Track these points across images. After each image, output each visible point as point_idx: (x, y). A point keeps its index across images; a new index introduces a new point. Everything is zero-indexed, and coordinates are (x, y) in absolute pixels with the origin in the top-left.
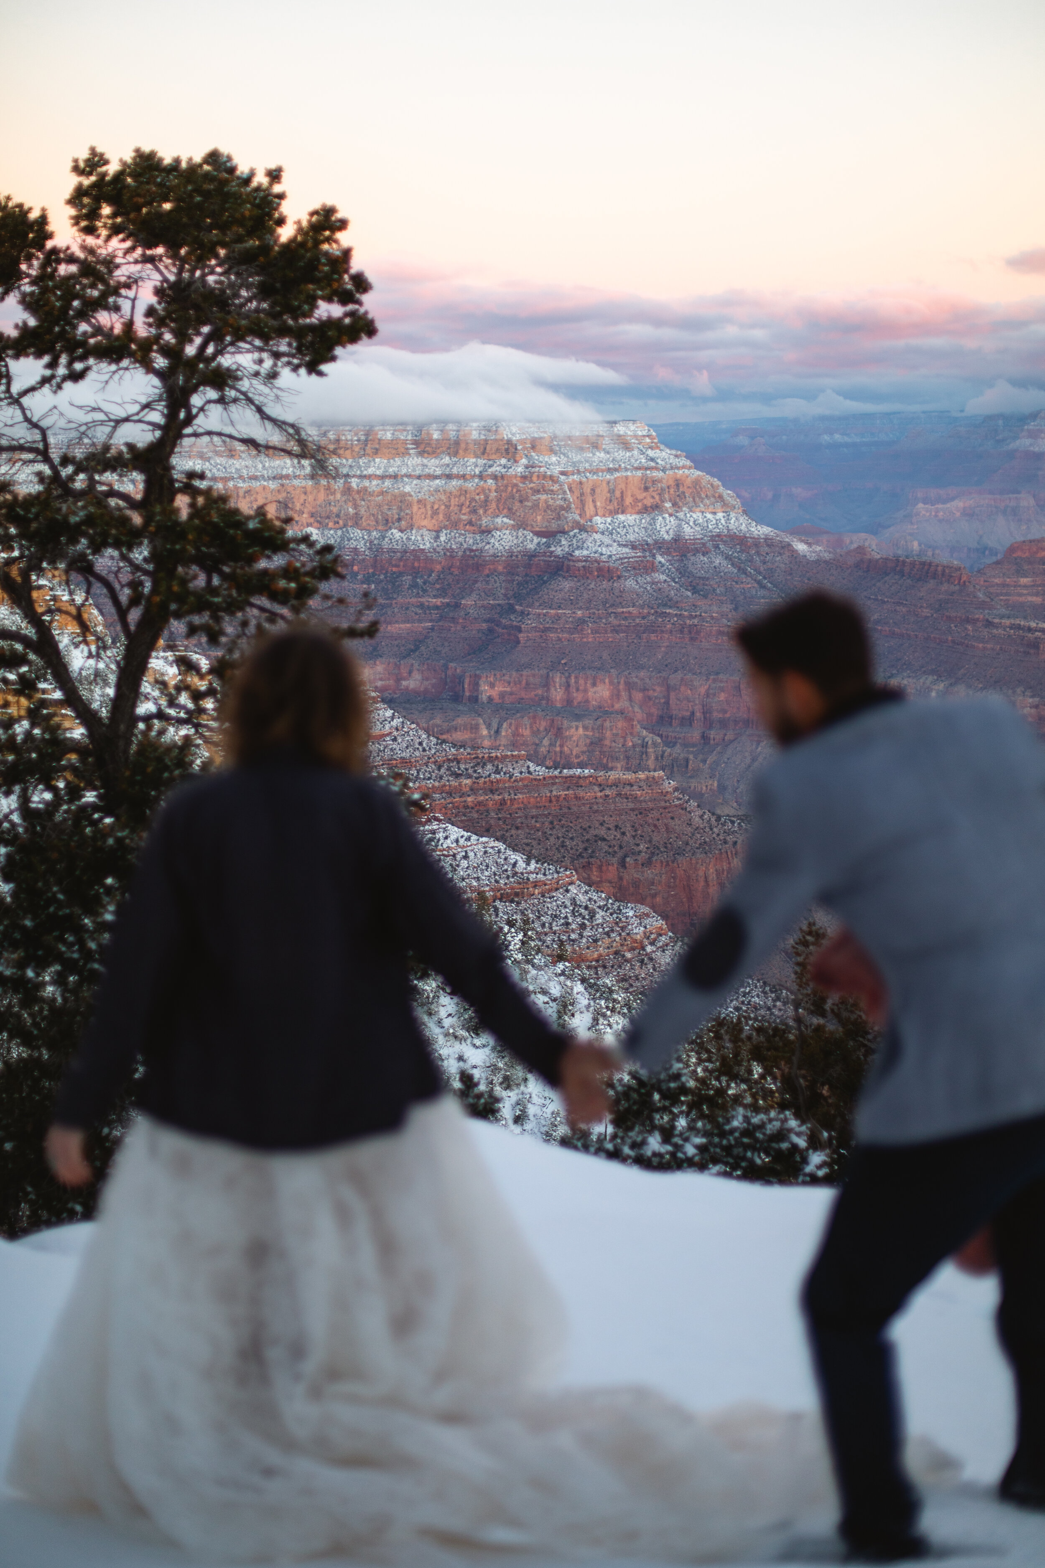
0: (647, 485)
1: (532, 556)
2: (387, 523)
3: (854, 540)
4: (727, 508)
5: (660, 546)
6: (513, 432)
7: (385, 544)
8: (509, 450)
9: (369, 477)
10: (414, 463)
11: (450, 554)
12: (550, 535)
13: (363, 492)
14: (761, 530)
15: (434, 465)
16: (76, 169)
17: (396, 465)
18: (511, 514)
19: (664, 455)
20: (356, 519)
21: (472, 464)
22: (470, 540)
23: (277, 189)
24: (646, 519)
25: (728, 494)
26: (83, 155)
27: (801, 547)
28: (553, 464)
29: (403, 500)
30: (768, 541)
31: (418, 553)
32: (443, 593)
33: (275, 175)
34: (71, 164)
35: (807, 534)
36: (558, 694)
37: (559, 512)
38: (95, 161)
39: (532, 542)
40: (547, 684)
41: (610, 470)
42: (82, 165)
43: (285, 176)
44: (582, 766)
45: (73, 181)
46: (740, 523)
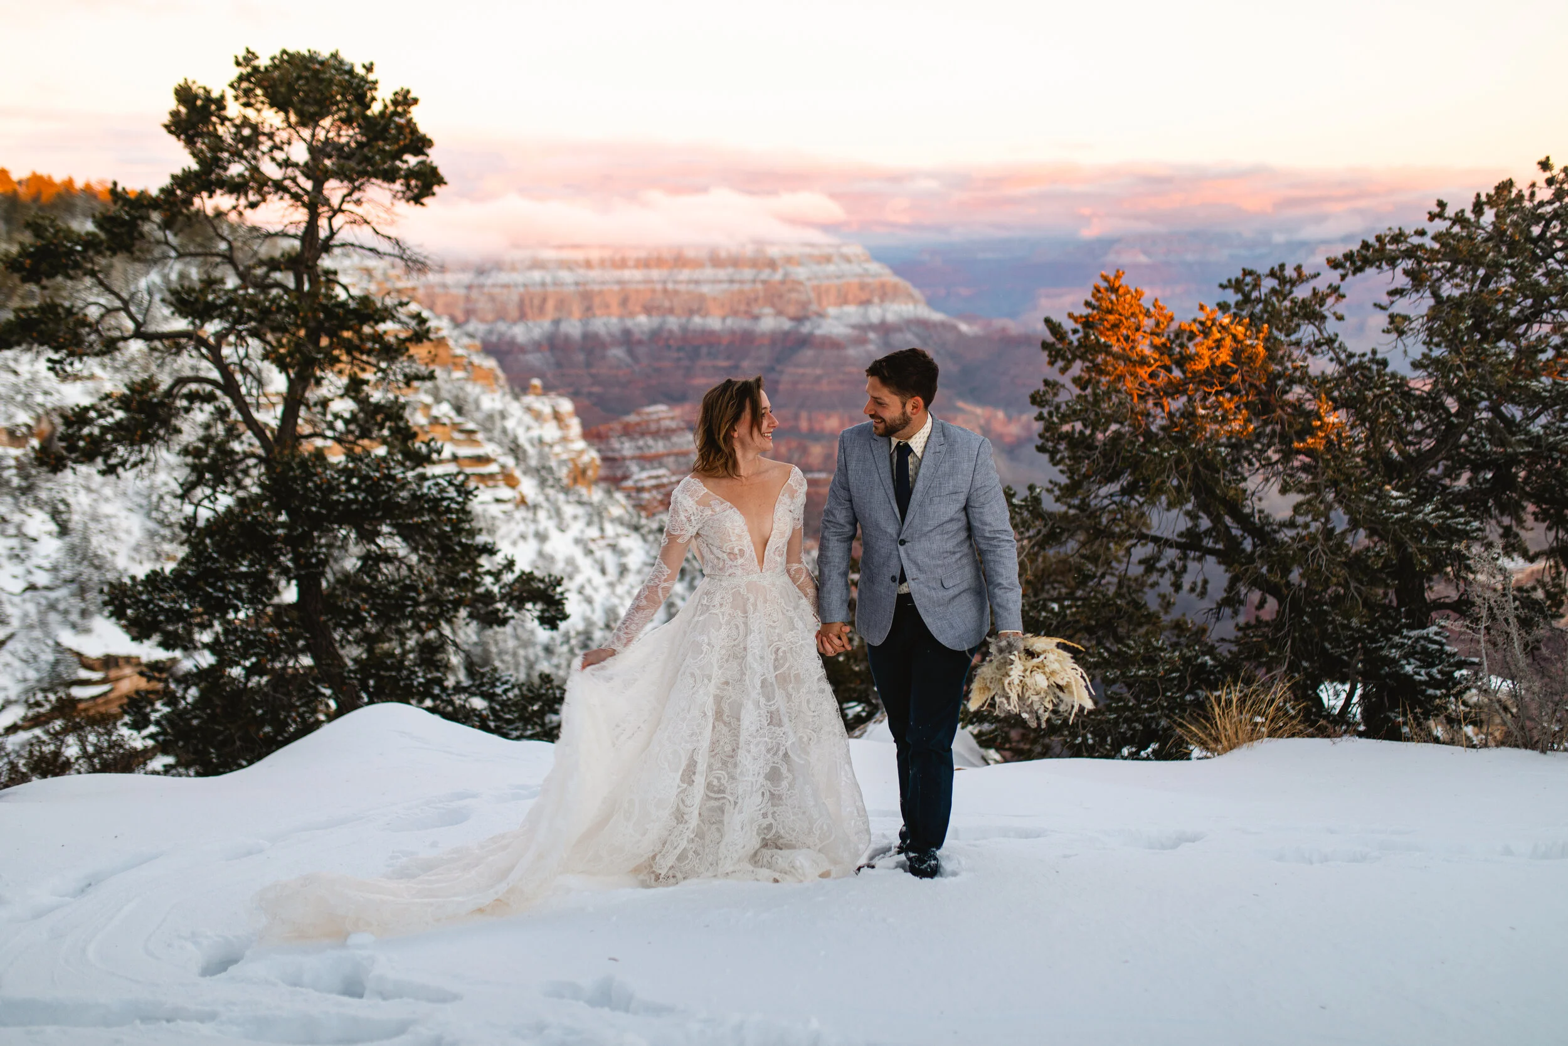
0: (863, 287)
1: (786, 334)
2: (691, 312)
3: (999, 323)
4: (915, 302)
5: (872, 327)
6: (773, 252)
7: (691, 326)
8: (772, 264)
9: (681, 282)
10: (709, 272)
11: (733, 333)
12: (799, 320)
13: (676, 293)
14: (937, 316)
15: (722, 274)
16: (238, 64)
17: (697, 274)
18: (773, 305)
19: (874, 267)
20: (671, 311)
21: (748, 273)
22: (745, 323)
23: (371, 77)
24: (861, 310)
25: (916, 293)
26: (242, 53)
27: (964, 327)
28: (801, 273)
29: (702, 298)
30: (943, 324)
31: (712, 333)
32: (728, 358)
33: (369, 69)
34: (233, 60)
35: (969, 319)
36: (804, 425)
37: (805, 305)
38: (250, 57)
39: (787, 325)
40: (796, 417)
41: (838, 277)
42: (241, 60)
43: (375, 68)
44: (820, 471)
45: (236, 72)
46: (924, 312)
